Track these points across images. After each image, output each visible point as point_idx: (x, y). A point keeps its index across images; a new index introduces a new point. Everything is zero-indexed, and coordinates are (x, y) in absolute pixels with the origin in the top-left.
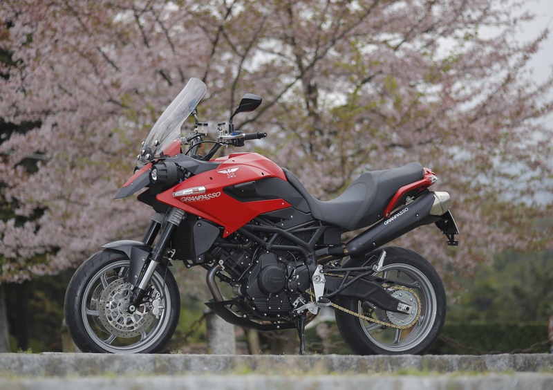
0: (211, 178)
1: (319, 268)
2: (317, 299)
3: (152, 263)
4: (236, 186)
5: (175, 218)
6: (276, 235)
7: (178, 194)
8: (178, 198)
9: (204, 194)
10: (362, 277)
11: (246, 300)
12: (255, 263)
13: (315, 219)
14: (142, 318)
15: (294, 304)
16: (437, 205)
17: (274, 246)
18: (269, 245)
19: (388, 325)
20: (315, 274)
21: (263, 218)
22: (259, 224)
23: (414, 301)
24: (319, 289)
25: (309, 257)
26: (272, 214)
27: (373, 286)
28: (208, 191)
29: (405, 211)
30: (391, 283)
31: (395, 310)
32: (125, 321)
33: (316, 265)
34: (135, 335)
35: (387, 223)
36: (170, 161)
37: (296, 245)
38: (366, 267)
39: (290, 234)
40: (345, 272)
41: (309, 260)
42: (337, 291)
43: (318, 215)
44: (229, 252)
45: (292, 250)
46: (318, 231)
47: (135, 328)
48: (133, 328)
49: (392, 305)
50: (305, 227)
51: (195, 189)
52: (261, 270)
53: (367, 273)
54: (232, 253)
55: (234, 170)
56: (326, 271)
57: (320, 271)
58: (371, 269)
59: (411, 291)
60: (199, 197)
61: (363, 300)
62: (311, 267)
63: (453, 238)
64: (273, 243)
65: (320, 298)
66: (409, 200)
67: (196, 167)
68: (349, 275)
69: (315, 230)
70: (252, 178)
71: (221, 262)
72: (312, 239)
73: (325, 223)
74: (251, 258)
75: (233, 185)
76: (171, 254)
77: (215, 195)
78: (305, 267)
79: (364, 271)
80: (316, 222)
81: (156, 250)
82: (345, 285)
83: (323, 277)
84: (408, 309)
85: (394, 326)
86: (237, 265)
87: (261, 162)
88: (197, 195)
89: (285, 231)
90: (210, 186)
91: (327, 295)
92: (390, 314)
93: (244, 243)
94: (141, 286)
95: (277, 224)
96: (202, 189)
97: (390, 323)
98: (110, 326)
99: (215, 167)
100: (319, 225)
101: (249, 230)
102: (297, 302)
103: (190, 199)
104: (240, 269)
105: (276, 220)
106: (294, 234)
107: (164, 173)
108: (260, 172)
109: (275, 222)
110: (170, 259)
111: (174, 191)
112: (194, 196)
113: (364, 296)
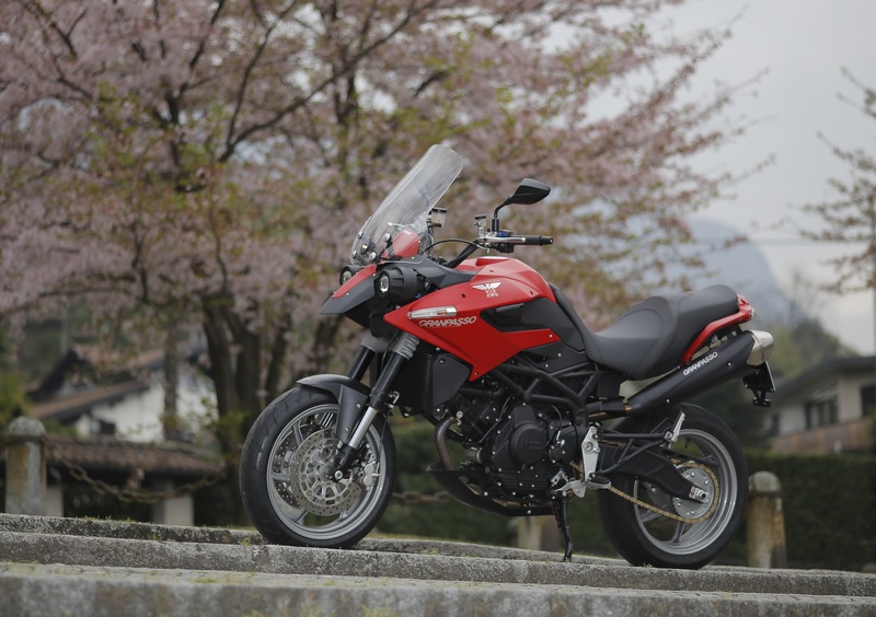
0: (463, 296)
1: (592, 431)
2: (587, 476)
3: (370, 411)
4: (498, 310)
5: (405, 348)
6: (537, 380)
7: (416, 314)
8: (416, 321)
9: (453, 318)
10: (649, 449)
11: (487, 470)
12: (505, 418)
13: (589, 360)
14: (346, 488)
15: (553, 481)
16: (757, 351)
17: (534, 396)
18: (527, 393)
19: (674, 516)
20: (586, 440)
21: (525, 355)
22: (516, 364)
23: (711, 485)
24: (590, 462)
25: (579, 415)
26: (535, 350)
27: (662, 460)
28: (459, 315)
29: (712, 357)
30: (684, 458)
31: (685, 496)
32: (324, 492)
33: (588, 426)
34: (335, 512)
35: (688, 372)
36: (406, 265)
37: (561, 395)
38: (656, 435)
39: (556, 380)
40: (627, 439)
41: (578, 418)
42: (615, 466)
43: (595, 355)
44: (471, 401)
45: (556, 403)
46: (592, 378)
47: (337, 503)
48: (333, 502)
49: (683, 489)
50: (576, 370)
51: (441, 309)
52: (515, 430)
53: (657, 443)
54: (474, 402)
55: (495, 285)
56: (601, 436)
57: (593, 436)
58: (662, 438)
59: (708, 471)
60: (446, 322)
61: (642, 479)
62: (581, 429)
63: (763, 396)
64: (533, 392)
65: (591, 475)
66: (716, 342)
67: (441, 278)
68: (633, 444)
69: (588, 377)
70: (518, 298)
71: (460, 415)
72: (584, 389)
73: (603, 367)
74: (499, 410)
75: (494, 308)
76: (393, 398)
77: (468, 320)
78: (572, 428)
79: (653, 439)
80: (591, 364)
81: (376, 393)
82: (627, 458)
83: (596, 444)
84: (704, 496)
85: (681, 519)
86: (480, 421)
87: (526, 274)
88: (444, 319)
89: (550, 375)
90: (464, 308)
91: (601, 471)
92: (677, 502)
93: (493, 389)
94: (352, 444)
95: (539, 365)
96: (451, 310)
97: (676, 513)
98: (303, 497)
99: (468, 279)
100: (594, 369)
101: (504, 371)
102: (557, 477)
103: (432, 324)
104: (484, 426)
105: (538, 359)
106: (562, 380)
107: (398, 284)
108: (529, 291)
109: (538, 362)
110: (391, 406)
111: (411, 310)
112: (439, 319)
113: (647, 474)
